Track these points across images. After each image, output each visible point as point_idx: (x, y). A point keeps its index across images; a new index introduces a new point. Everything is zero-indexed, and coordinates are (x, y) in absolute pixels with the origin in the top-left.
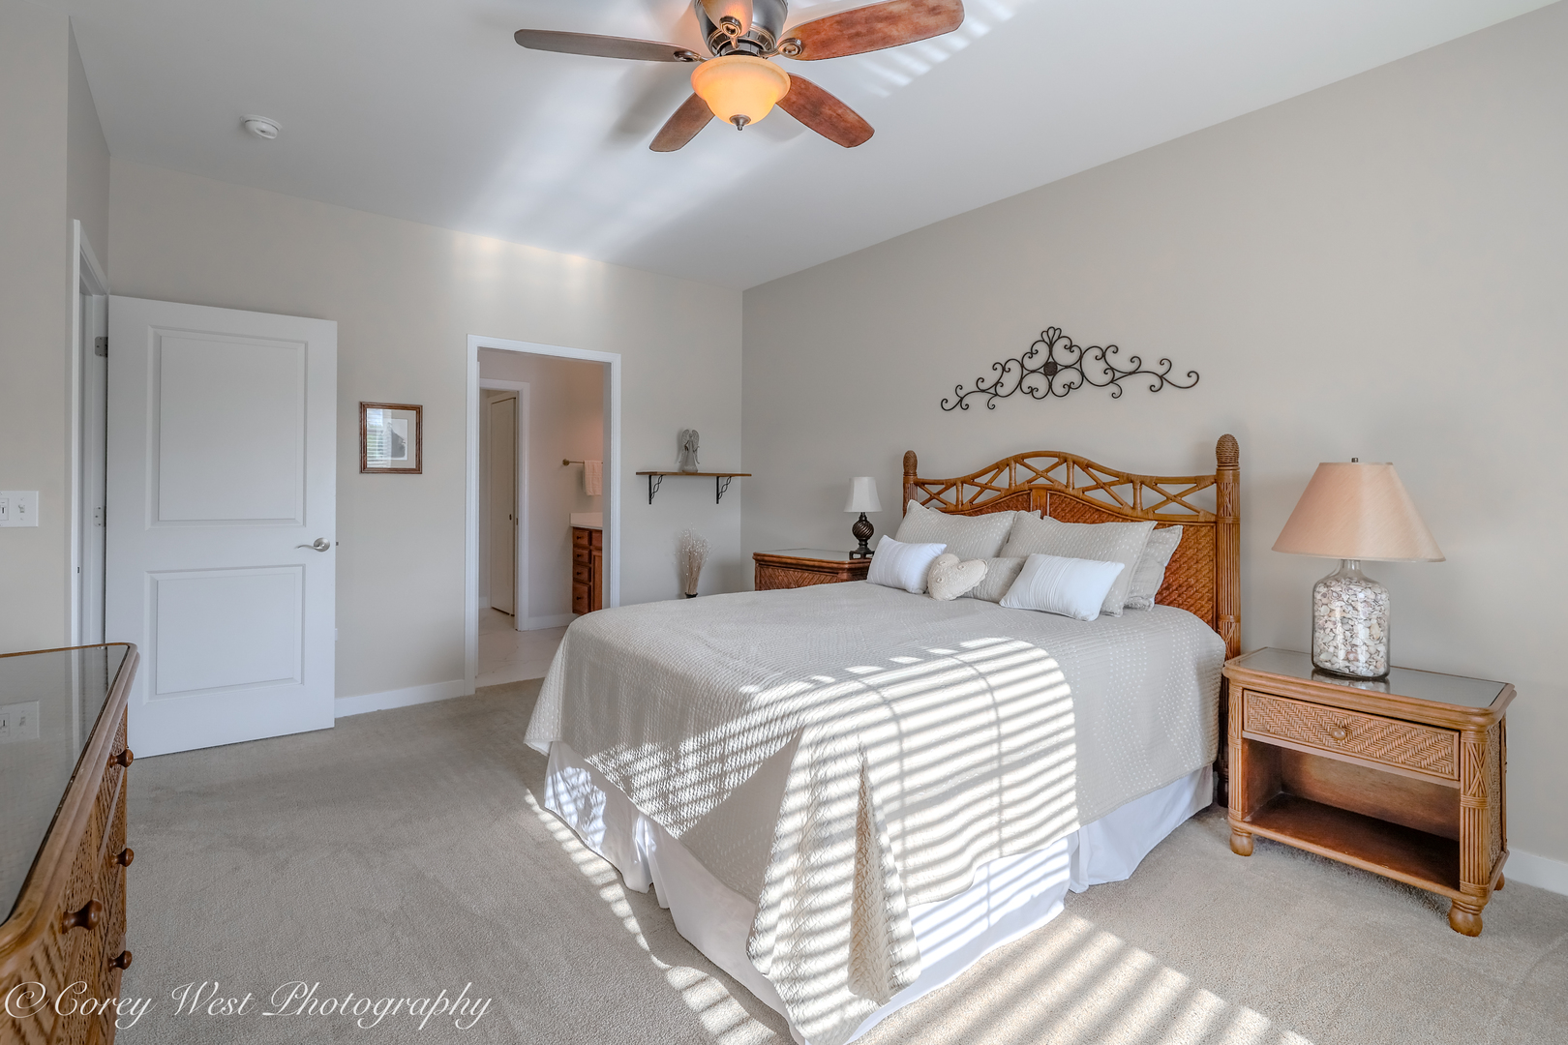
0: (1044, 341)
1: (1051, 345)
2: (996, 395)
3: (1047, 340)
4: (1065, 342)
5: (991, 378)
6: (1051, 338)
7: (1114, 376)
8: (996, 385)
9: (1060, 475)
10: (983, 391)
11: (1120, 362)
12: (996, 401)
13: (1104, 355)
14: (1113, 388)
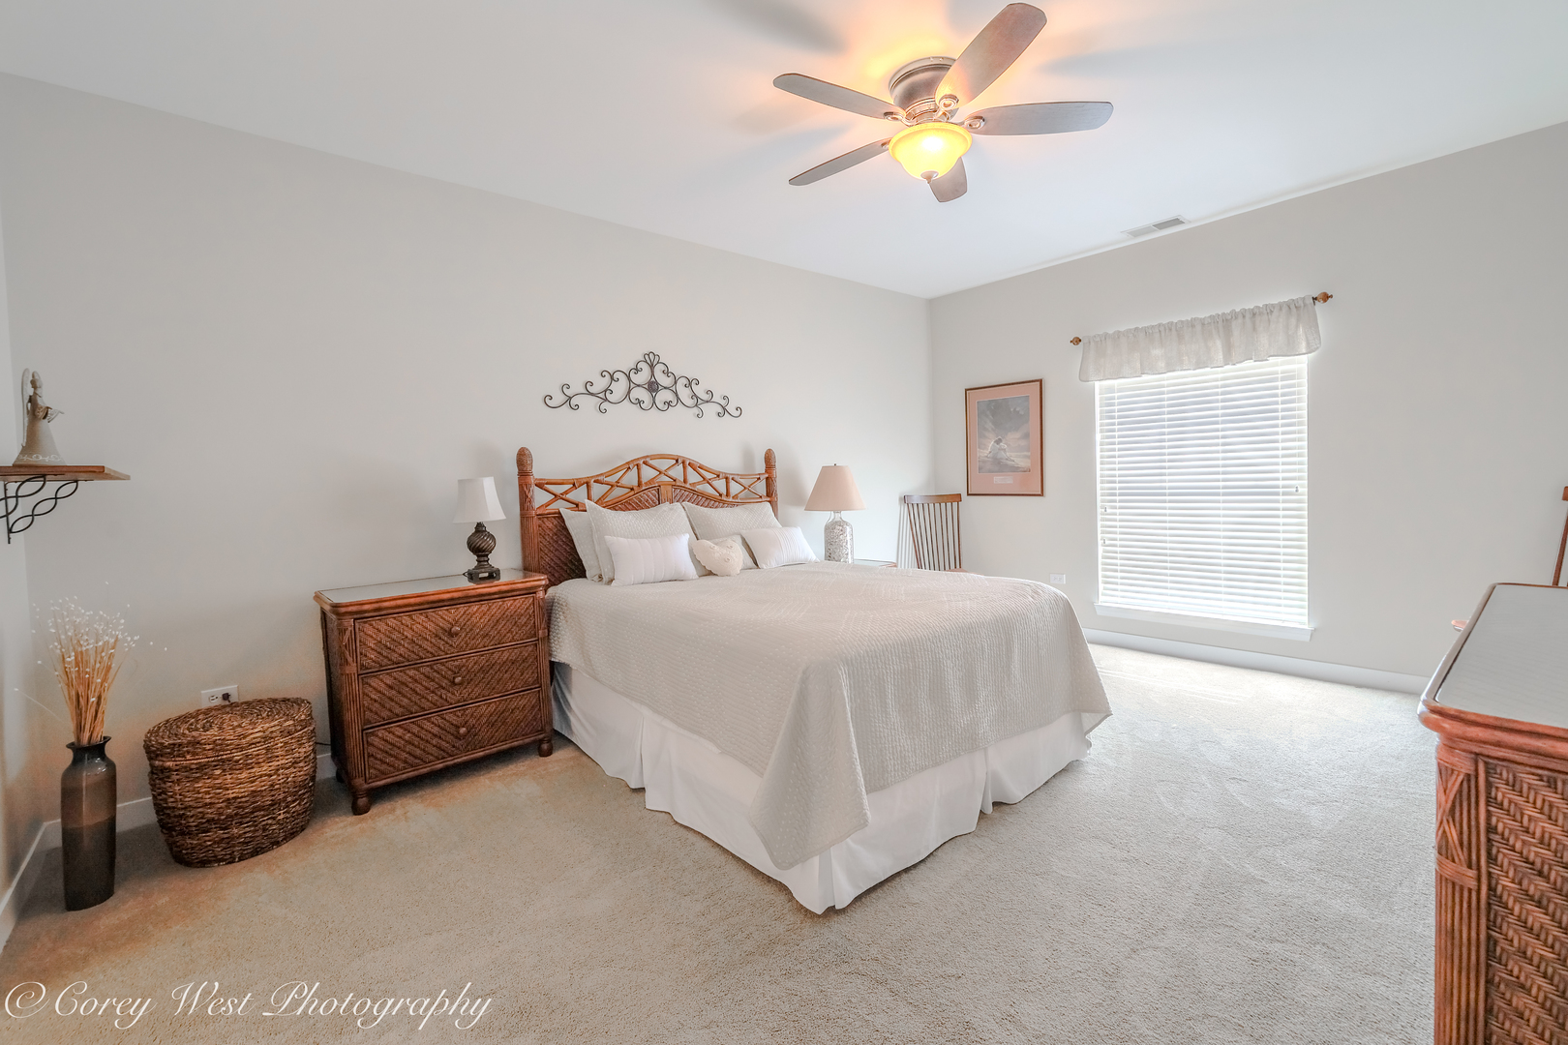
0: (646, 362)
1: (652, 367)
2: (606, 400)
3: (648, 361)
4: (663, 367)
5: (600, 384)
6: (651, 361)
7: (697, 401)
8: (605, 391)
9: (677, 472)
10: (592, 394)
11: (699, 391)
12: (605, 405)
13: (690, 384)
14: (696, 410)
